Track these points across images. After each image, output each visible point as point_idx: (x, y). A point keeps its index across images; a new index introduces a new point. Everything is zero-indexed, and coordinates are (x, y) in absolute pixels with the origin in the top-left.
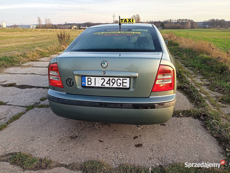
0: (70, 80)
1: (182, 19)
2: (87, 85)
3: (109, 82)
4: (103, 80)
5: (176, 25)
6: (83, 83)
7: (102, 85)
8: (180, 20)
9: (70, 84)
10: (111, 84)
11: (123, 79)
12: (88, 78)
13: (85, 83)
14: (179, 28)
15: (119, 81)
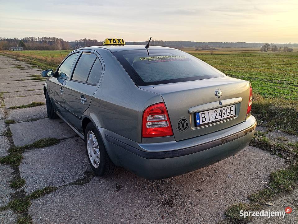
0: (183, 122)
1: (49, 37)
2: (201, 123)
3: (220, 114)
4: (216, 112)
5: (42, 45)
6: (197, 121)
7: (215, 119)
8: (45, 38)
9: (183, 127)
10: (223, 115)
11: (231, 107)
12: (202, 114)
13: (199, 121)
14: (47, 49)
15: (228, 110)
